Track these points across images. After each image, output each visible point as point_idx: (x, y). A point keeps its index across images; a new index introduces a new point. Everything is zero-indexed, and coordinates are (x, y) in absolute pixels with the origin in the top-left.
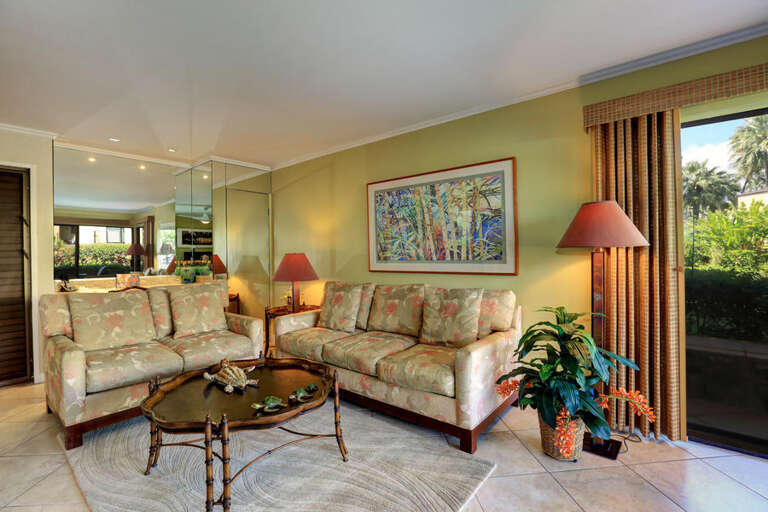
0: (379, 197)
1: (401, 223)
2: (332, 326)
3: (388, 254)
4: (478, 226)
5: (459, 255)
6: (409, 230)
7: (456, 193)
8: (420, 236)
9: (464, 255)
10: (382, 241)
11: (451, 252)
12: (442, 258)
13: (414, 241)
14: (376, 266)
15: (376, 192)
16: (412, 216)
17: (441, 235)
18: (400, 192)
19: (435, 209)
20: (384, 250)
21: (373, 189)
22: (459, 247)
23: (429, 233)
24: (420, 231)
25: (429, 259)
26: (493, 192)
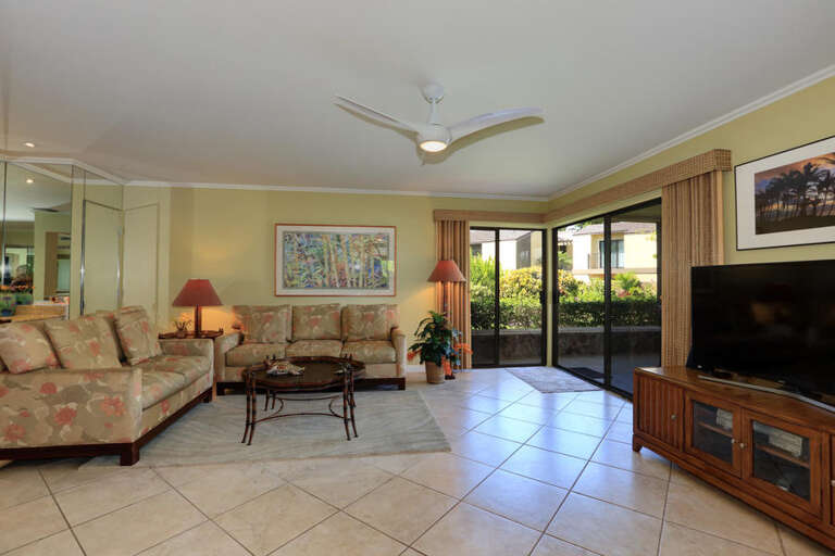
0: (288, 238)
1: (309, 259)
2: (264, 340)
3: (295, 282)
4: (372, 266)
5: (357, 284)
6: (316, 264)
7: (357, 242)
8: (326, 271)
9: (361, 283)
10: (290, 272)
11: (352, 282)
12: (344, 286)
13: (321, 273)
14: (281, 291)
15: (284, 233)
16: (320, 254)
17: (343, 269)
18: (309, 235)
19: (340, 251)
20: (291, 279)
21: (281, 229)
22: (358, 279)
23: (334, 268)
24: (326, 265)
25: (332, 286)
26: (382, 245)
